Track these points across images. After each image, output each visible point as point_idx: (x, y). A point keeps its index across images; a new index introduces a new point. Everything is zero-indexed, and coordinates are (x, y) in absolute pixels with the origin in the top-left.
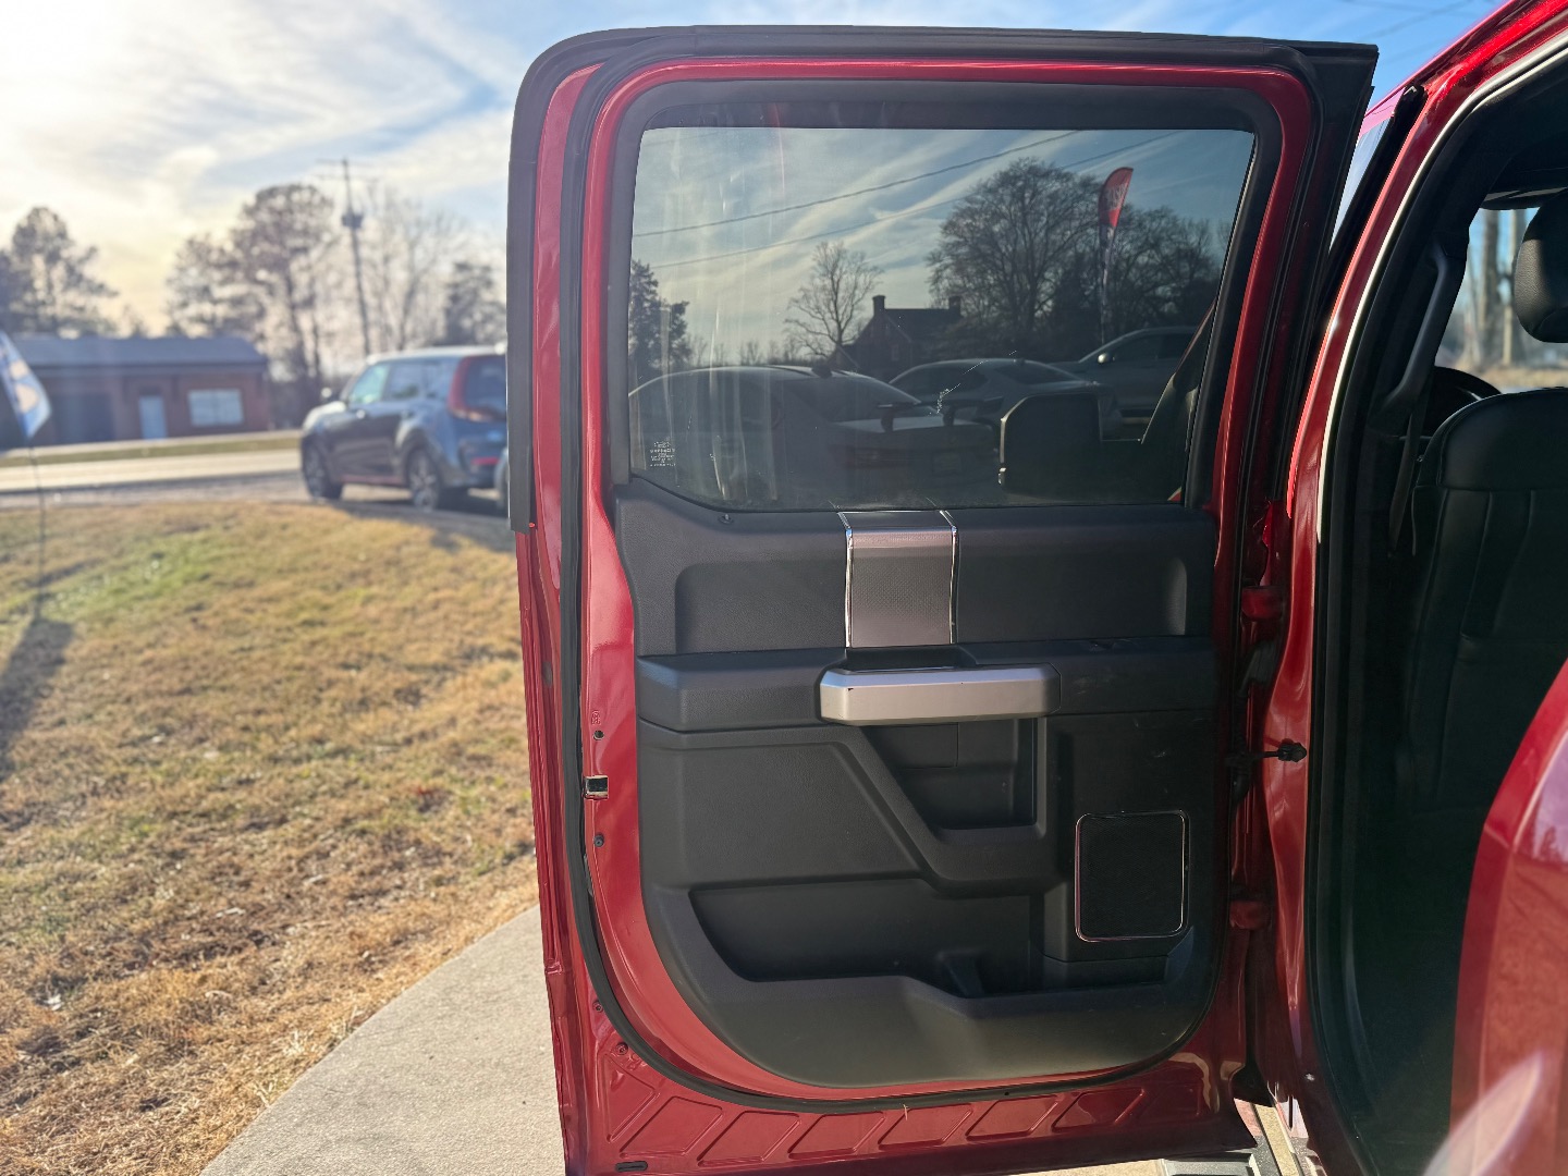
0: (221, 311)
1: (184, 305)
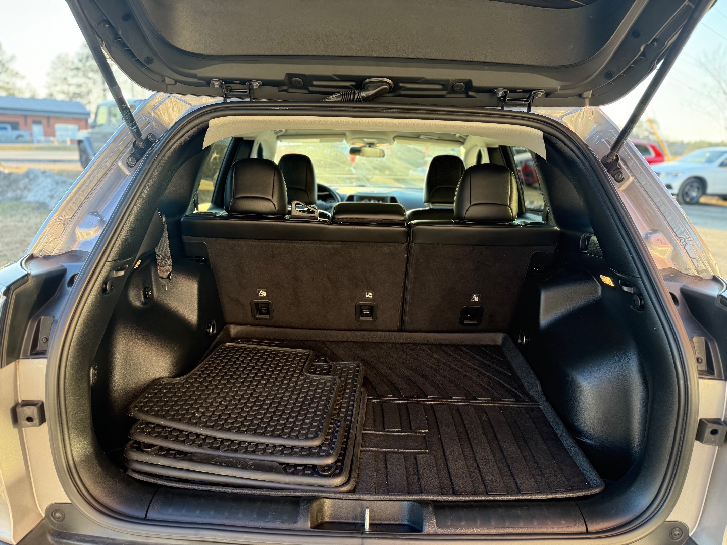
0: (73, 89)
1: (55, 85)
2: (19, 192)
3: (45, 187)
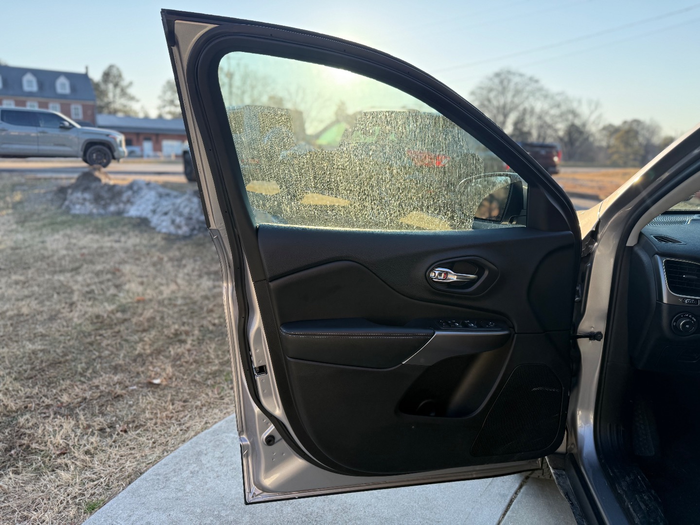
1: (164, 106)
2: (121, 206)
3: (148, 200)
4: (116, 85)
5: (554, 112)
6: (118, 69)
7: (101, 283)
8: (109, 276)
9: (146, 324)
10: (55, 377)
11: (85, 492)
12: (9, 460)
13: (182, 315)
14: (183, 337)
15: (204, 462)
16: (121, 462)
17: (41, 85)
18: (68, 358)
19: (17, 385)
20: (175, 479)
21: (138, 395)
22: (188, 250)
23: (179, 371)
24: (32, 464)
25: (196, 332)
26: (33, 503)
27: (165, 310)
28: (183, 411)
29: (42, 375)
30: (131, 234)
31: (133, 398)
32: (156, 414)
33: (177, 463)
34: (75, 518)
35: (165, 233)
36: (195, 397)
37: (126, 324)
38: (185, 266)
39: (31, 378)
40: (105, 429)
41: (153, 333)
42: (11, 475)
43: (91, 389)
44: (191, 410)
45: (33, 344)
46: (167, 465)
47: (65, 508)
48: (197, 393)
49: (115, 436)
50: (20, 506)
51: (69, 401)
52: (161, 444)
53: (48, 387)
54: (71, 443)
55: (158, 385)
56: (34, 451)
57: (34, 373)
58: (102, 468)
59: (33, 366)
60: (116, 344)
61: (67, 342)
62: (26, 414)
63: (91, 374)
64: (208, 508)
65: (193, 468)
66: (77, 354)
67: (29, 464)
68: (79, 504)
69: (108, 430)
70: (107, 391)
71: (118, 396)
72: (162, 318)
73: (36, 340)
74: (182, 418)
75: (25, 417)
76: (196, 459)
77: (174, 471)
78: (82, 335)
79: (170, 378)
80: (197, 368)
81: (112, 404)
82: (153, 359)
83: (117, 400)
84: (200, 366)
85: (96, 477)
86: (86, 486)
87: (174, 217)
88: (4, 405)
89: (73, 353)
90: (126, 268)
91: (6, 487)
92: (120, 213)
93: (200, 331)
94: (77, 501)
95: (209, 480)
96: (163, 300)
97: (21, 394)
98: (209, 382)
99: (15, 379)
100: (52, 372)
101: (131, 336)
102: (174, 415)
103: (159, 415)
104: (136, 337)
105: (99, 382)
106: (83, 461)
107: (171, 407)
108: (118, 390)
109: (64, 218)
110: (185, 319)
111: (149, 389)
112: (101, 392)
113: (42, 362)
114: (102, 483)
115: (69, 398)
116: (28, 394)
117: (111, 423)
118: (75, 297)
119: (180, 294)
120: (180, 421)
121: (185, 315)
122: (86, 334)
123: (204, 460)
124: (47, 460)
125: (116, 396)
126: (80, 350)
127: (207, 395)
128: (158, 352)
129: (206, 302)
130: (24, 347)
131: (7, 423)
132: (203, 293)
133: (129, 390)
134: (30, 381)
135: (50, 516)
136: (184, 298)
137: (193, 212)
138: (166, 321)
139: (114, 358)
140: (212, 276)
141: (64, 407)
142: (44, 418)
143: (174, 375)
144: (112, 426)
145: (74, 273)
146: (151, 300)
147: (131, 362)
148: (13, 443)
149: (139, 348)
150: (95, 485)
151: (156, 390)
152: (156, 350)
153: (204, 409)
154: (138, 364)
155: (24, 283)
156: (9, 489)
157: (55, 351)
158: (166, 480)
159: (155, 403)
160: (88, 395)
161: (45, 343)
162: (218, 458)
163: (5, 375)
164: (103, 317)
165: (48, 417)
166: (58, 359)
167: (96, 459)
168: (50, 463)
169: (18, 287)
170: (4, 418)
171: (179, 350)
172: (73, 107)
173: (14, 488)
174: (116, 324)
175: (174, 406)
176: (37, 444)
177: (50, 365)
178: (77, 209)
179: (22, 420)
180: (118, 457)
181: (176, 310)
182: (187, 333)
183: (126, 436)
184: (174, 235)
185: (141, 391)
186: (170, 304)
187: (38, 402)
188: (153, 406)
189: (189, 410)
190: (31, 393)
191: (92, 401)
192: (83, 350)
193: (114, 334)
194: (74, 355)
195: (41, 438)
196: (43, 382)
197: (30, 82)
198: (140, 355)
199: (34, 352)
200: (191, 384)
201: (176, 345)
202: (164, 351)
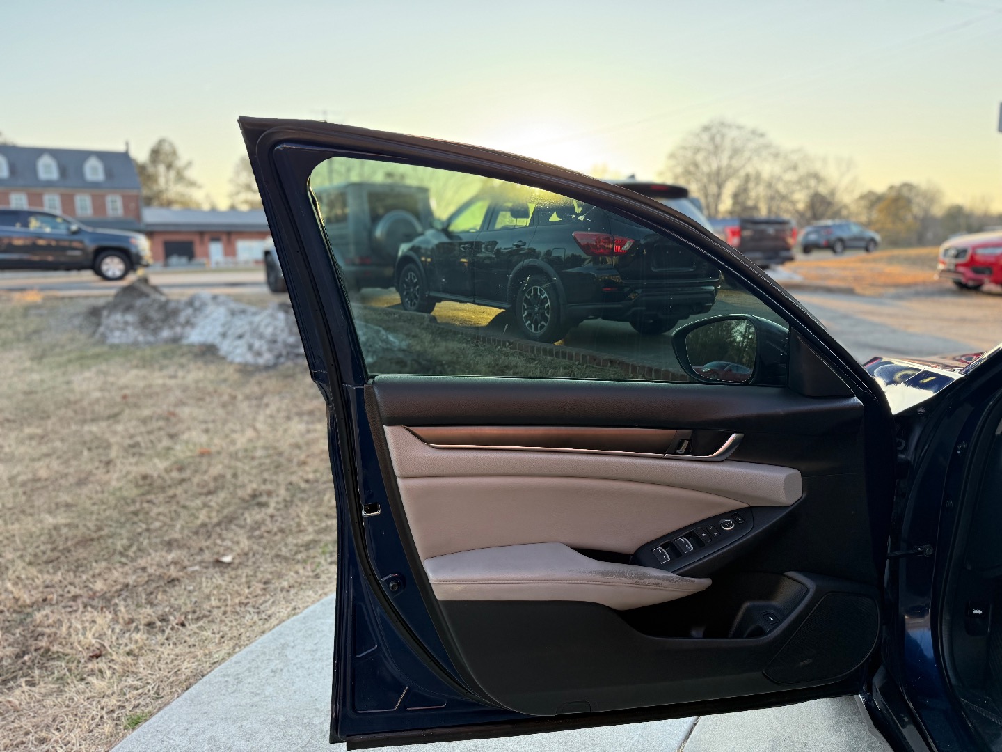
1: (238, 193)
2: (178, 330)
3: (215, 320)
4: (169, 166)
5: (790, 176)
6: (171, 144)
7: (149, 433)
8: (161, 423)
9: (212, 485)
10: (85, 559)
11: (127, 704)
12: (21, 669)
13: (262, 472)
14: (264, 499)
15: (290, 657)
16: (176, 663)
17: (63, 171)
18: (102, 533)
19: (33, 571)
20: (249, 680)
21: (201, 577)
22: (271, 383)
23: (259, 544)
24: (53, 673)
25: (282, 492)
26: (54, 720)
27: (239, 464)
28: (264, 595)
29: (67, 557)
30: (192, 366)
31: (194, 582)
32: (226, 600)
33: (253, 660)
34: (112, 736)
35: (240, 364)
36: (280, 576)
37: (185, 486)
38: (267, 405)
39: (52, 561)
40: (154, 623)
41: (222, 495)
42: (26, 688)
43: (135, 571)
44: (275, 594)
45: (55, 517)
46: (239, 662)
47: (98, 725)
48: (284, 571)
49: (168, 631)
50: (36, 726)
51: (105, 589)
52: (231, 639)
53: (75, 572)
54: (106, 644)
55: (229, 564)
56: (56, 656)
57: (56, 554)
58: (149, 672)
59: (54, 546)
60: (170, 512)
61: (102, 512)
62: (44, 609)
63: (135, 552)
64: (295, 715)
65: (275, 666)
66: (116, 528)
67: (49, 673)
68: (118, 719)
69: (158, 624)
70: (158, 573)
71: (173, 580)
72: (235, 476)
73: (58, 511)
74: (261, 604)
75: (44, 612)
76: (279, 653)
77: (249, 670)
78: (122, 502)
79: (246, 554)
80: (283, 539)
81: (165, 591)
82: (221, 529)
83: (171, 585)
84: (287, 536)
85: (141, 684)
86: (127, 696)
87: (251, 341)
88: (14, 598)
89: (111, 526)
90: (185, 412)
91: (17, 703)
92: (176, 340)
93: (287, 490)
94: (115, 715)
95: (297, 679)
96: (236, 453)
97: (38, 582)
98: (299, 557)
99: (30, 563)
100: (81, 553)
101: (192, 501)
102: (250, 601)
103: (229, 602)
104: (199, 502)
105: (147, 562)
106: (123, 664)
107: (247, 591)
108: (173, 572)
109: (97, 350)
110: (266, 475)
111: (217, 569)
112: (150, 575)
113: (67, 539)
114: (149, 691)
115: (105, 584)
116: (48, 582)
117: (162, 616)
118: (113, 453)
119: (260, 443)
120: (258, 608)
121: (267, 470)
122: (129, 501)
123: (290, 653)
124: (73, 666)
125: (170, 579)
126: (120, 523)
127: (297, 572)
128: (230, 520)
129: (297, 452)
130: (41, 521)
131: (19, 621)
132: (292, 441)
133: (189, 572)
134: (51, 565)
135: (78, 735)
136: (265, 448)
137: (278, 332)
138: (241, 478)
139: (167, 531)
140: (306, 418)
141: (99, 597)
142: (70, 612)
143: (251, 549)
144: (164, 619)
145: (111, 421)
146: (219, 453)
147: (190, 535)
148: (27, 647)
149: (203, 516)
150: (140, 695)
151: (226, 570)
152: (226, 517)
153: (293, 591)
154: (201, 537)
155: (42, 437)
156: (20, 704)
157: (85, 525)
158: (238, 683)
159: (224, 587)
160: (131, 580)
161: (72, 515)
162: (310, 651)
163: (15, 558)
164: (152, 477)
165: (76, 611)
166: (90, 535)
167: (141, 661)
168: (77, 670)
169: (34, 443)
170: (14, 615)
171: (258, 517)
172: (109, 199)
173: (28, 703)
174: (170, 486)
175: (252, 589)
176: (60, 646)
177: (78, 543)
178: (116, 337)
179: (38, 616)
180: (172, 656)
181: (255, 463)
182: (269, 494)
183: (184, 631)
184: (251, 365)
185: (205, 573)
186: (246, 457)
187: (61, 592)
188: (222, 591)
189: (272, 594)
190: (51, 581)
191: (136, 588)
192: (125, 522)
193: (167, 500)
194: (112, 529)
195: (65, 638)
196: (68, 566)
197: (47, 167)
198: (204, 525)
199: (56, 528)
200: (275, 560)
201: (253, 509)
202: (237, 518)
